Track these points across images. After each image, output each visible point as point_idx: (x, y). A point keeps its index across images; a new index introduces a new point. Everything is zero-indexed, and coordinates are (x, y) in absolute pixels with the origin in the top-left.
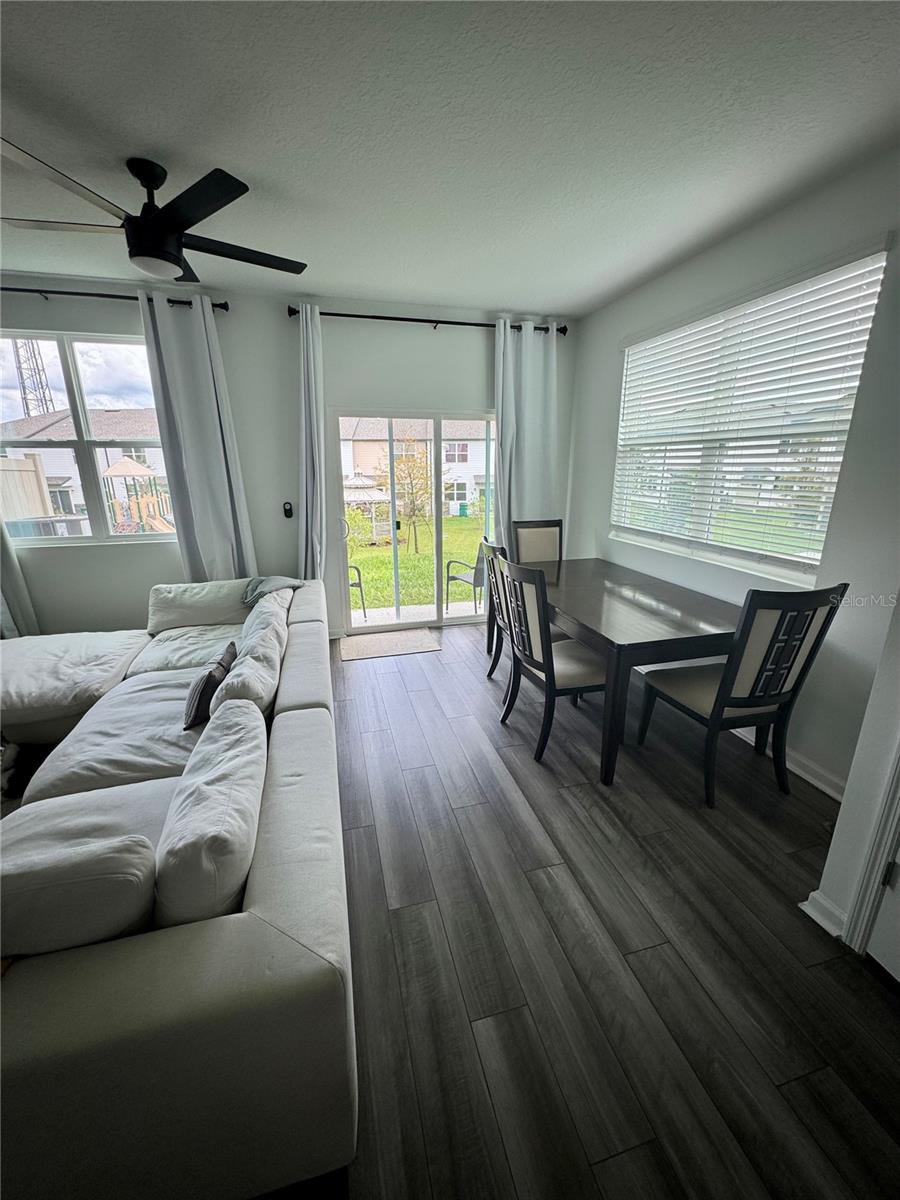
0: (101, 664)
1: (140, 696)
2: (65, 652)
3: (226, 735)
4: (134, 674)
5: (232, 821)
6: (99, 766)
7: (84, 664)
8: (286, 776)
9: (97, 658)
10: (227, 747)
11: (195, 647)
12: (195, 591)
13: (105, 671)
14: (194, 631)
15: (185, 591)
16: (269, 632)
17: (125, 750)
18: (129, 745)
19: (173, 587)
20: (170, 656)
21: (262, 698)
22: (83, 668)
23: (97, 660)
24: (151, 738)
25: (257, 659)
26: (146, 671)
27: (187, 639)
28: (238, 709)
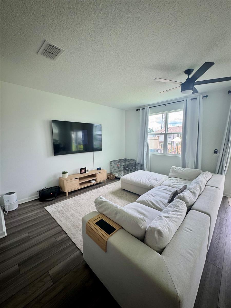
0: (157, 181)
1: (161, 190)
2: (152, 176)
3: (174, 207)
4: (162, 185)
5: (165, 229)
6: (149, 201)
7: (154, 179)
8: (187, 228)
9: (157, 179)
10: (173, 211)
11: (178, 183)
12: (182, 169)
13: (157, 182)
14: (179, 180)
15: (179, 169)
16: (197, 186)
17: (154, 200)
18: (156, 200)
19: (177, 167)
20: (171, 184)
21: (188, 203)
22: (154, 180)
23: (156, 179)
24: (160, 201)
25: (191, 192)
26: (165, 185)
27: (176, 181)
28: (180, 202)
